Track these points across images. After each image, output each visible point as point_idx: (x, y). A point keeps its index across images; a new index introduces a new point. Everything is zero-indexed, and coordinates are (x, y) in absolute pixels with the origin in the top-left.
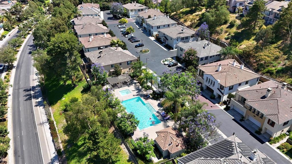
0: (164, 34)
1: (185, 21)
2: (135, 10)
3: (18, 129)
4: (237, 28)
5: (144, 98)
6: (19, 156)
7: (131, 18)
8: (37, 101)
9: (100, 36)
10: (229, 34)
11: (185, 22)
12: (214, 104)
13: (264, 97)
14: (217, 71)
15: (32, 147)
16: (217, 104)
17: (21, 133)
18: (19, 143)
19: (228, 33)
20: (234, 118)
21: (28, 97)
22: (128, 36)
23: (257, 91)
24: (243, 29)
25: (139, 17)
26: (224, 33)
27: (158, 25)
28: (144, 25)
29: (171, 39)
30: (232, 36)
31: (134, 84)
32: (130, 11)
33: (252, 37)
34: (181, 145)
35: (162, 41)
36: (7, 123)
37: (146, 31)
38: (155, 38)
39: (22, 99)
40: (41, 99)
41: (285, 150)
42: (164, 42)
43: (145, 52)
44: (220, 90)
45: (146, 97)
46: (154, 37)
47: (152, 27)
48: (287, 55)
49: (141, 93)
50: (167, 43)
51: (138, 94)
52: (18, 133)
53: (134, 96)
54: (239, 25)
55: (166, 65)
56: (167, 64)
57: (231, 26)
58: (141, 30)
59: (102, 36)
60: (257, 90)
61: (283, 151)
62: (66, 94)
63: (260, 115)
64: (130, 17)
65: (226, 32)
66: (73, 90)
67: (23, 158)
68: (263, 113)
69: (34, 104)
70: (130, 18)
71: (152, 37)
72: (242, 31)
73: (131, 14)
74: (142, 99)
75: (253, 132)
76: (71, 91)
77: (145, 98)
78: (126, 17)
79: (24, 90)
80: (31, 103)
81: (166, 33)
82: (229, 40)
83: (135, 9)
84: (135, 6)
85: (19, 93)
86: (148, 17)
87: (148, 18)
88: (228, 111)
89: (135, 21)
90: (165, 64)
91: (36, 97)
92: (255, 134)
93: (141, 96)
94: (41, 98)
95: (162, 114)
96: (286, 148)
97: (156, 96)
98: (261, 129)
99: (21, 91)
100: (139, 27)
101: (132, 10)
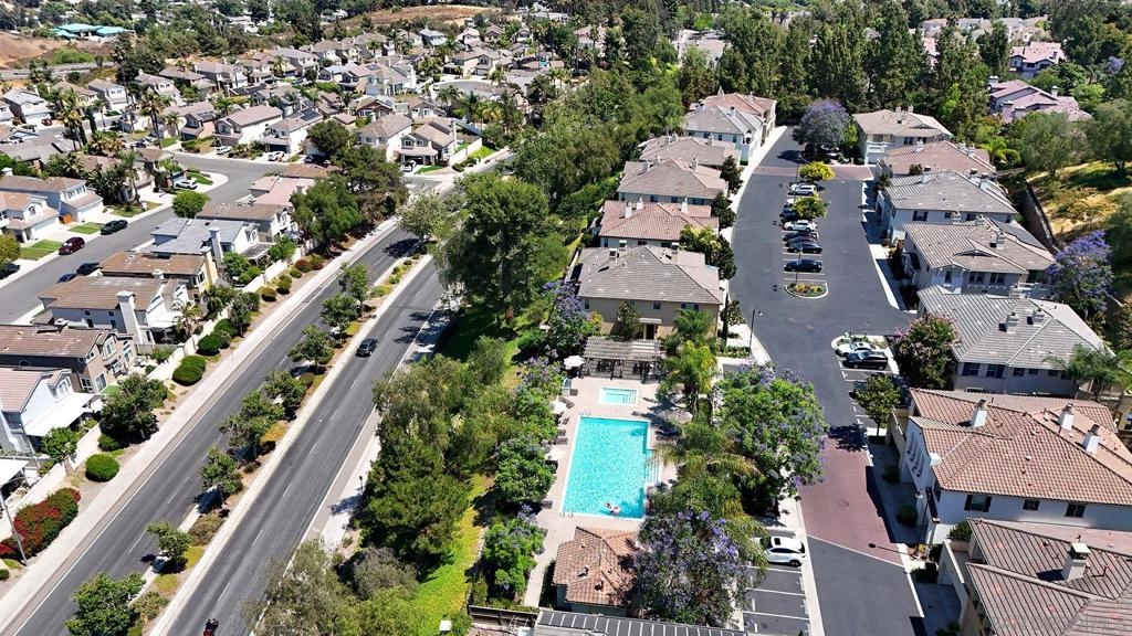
0: (914, 244)
2: (893, 138)
3: (331, 403)
5: (657, 432)
6: (290, 464)
8: (420, 350)
9: (665, 206)
12: (893, 540)
13: (1051, 575)
14: (967, 424)
15: (329, 455)
16: (902, 548)
17: (329, 416)
18: (310, 435)
20: (922, 615)
21: (408, 333)
22: (792, 225)
23: (1045, 544)
25: (884, 165)
27: (921, 205)
28: (880, 197)
29: (928, 269)
31: (664, 382)
32: (870, 140)
34: (612, 591)
35: (905, 268)
36: (322, 379)
37: (880, 220)
38: (890, 252)
39: (395, 332)
40: (430, 349)
42: (911, 273)
43: (805, 292)
44: (934, 494)
45: (666, 430)
46: (888, 250)
47: (895, 210)
49: (662, 414)
50: (913, 282)
51: (652, 412)
52: (326, 411)
53: (634, 414)
55: (840, 355)
58: (866, 213)
59: (669, 207)
67: (293, 473)
69: (408, 355)
70: (862, 164)
71: (883, 245)
73: (872, 151)
74: (651, 432)
77: (662, 433)
78: (847, 160)
79: (413, 315)
80: (403, 352)
81: (919, 241)
83: (892, 136)
84: (899, 122)
85: (397, 316)
86: (907, 172)
87: (908, 175)
88: (921, 585)
89: (871, 179)
90: (838, 352)
91: (423, 340)
93: (653, 424)
94: (433, 346)
99: (406, 313)
100: (865, 203)
101: (881, 136)
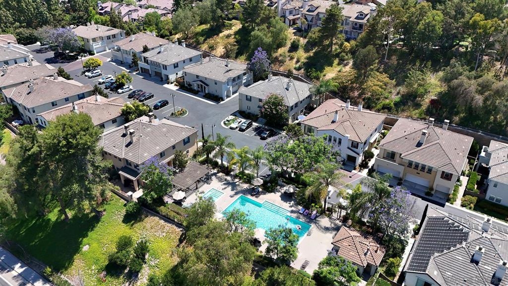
0: (197, 76)
1: (212, 48)
2: (101, 38)
4: (304, 49)
5: (252, 195)
7: (96, 55)
8: (14, 273)
10: (298, 62)
11: (213, 50)
12: (351, 172)
13: (419, 145)
14: (333, 122)
16: (354, 171)
19: (295, 60)
22: (123, 91)
24: (314, 51)
25: (119, 50)
26: (290, 60)
27: (174, 61)
28: (141, 64)
29: (216, 84)
30: (305, 64)
31: (213, 177)
32: (91, 42)
33: (333, 61)
35: (196, 88)
37: (150, 75)
38: (175, 85)
40: (21, 267)
41: (472, 205)
42: (200, 89)
43: (181, 114)
44: (352, 148)
45: (255, 192)
46: (173, 84)
47: (165, 67)
48: (395, 80)
49: (239, 188)
50: (207, 92)
53: (231, 196)
54: (305, 45)
55: (234, 129)
56: (237, 128)
57: (294, 47)
58: (136, 74)
60: (406, 137)
61: (470, 208)
62: (86, 236)
63: (426, 170)
64: (95, 52)
65: (292, 58)
66: (98, 223)
68: (431, 165)
70: (94, 54)
71: (168, 84)
72: (315, 53)
73: (94, 47)
74: (249, 197)
75: (423, 195)
76: (94, 227)
77: (255, 195)
81: (201, 74)
82: (303, 70)
84: (97, 30)
87: (144, 51)
89: (109, 59)
90: (231, 128)
92: (427, 197)
93: (244, 194)
94: (19, 265)
95: (302, 212)
96: (472, 203)
97: (269, 186)
98: (432, 189)
100: (128, 71)
101: (95, 38)
